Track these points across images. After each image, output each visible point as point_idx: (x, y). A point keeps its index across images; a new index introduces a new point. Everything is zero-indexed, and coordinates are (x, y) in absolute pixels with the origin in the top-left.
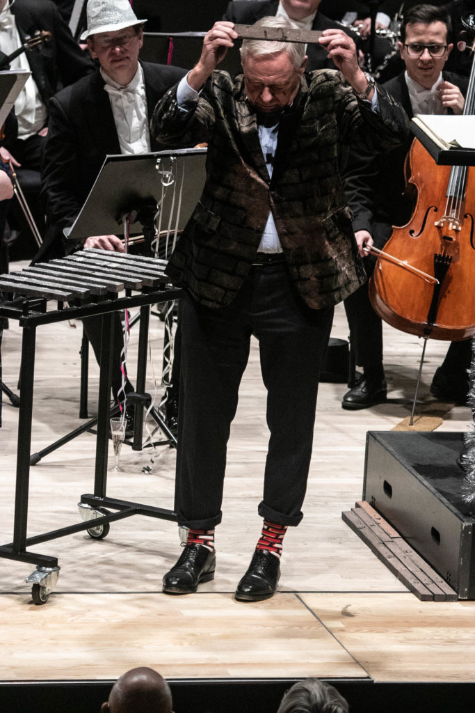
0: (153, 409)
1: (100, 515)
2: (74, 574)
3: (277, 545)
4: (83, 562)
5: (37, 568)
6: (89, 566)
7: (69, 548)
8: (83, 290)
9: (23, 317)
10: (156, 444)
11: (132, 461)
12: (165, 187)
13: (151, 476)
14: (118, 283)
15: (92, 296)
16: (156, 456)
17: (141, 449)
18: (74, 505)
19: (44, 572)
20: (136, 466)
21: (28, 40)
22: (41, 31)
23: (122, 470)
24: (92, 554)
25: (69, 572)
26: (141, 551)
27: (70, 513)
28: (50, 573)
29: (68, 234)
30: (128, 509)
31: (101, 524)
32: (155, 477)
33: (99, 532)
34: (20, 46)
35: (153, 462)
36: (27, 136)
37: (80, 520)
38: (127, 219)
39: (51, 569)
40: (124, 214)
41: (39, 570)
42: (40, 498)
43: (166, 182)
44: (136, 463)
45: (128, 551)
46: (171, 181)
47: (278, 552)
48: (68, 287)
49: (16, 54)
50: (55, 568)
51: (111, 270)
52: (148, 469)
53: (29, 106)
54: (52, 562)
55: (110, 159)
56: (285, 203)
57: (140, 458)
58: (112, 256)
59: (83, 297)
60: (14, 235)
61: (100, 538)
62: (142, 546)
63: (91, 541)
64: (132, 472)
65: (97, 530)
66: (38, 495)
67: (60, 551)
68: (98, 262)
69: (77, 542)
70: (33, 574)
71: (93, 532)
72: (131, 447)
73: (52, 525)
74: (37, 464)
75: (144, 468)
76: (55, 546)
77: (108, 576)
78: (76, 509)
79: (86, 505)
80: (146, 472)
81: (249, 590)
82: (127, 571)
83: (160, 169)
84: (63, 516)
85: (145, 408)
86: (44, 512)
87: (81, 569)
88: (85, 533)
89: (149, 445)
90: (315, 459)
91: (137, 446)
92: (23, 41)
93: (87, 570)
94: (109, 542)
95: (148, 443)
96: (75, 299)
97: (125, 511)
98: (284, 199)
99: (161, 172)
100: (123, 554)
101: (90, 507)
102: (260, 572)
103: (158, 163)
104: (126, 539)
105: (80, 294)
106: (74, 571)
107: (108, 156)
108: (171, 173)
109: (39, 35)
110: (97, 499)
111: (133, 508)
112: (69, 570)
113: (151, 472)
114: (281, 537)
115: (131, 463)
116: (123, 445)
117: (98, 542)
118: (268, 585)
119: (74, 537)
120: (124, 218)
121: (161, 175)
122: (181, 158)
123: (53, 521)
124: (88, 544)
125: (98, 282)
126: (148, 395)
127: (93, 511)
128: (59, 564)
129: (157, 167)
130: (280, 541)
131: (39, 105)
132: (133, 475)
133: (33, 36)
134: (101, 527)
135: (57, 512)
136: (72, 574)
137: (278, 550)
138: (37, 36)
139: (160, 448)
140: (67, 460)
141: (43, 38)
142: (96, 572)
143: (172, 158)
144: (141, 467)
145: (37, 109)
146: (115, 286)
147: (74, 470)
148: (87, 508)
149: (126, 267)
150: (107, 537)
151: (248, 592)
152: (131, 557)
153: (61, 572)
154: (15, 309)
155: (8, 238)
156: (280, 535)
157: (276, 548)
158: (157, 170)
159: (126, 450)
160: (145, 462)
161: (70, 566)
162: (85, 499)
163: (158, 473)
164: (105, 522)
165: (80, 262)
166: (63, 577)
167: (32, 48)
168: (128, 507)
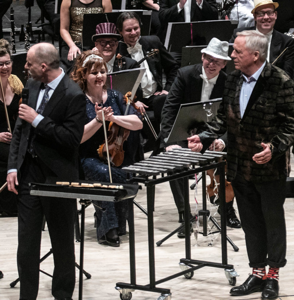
0: (211, 217)
1: (189, 267)
2: (179, 295)
3: (275, 275)
4: (183, 290)
5: (161, 294)
6: (185, 291)
7: (177, 283)
8: (172, 168)
9: (146, 182)
10: (213, 233)
11: (203, 241)
12: (209, 117)
13: (212, 247)
14: (188, 163)
15: (177, 170)
16: (214, 238)
17: (207, 236)
18: (177, 263)
19: (165, 296)
20: (205, 243)
21: (148, 53)
22: (154, 49)
23: (199, 246)
24: (186, 286)
25: (176, 295)
26: (208, 282)
27: (176, 267)
28: (167, 296)
29: (167, 141)
30: (202, 264)
31: (190, 272)
32: (214, 248)
33: (189, 275)
34: (143, 57)
35: (213, 241)
36: (149, 97)
37: (180, 270)
38: (193, 132)
39: (167, 295)
40: (191, 130)
41: (162, 295)
42: (162, 261)
43: (209, 114)
44: (205, 242)
45: (203, 283)
46: (211, 114)
47: (277, 278)
48: (165, 167)
49: (142, 61)
50: (169, 294)
51: (185, 157)
52: (211, 244)
53: (149, 84)
54: (167, 291)
55: (182, 106)
56: (244, 131)
57: (207, 239)
58: (185, 150)
59: (172, 171)
60: (145, 141)
61: (190, 278)
62: (209, 280)
63: (186, 280)
64: (204, 246)
65: (188, 275)
66: (162, 260)
67: (172, 285)
68: (179, 154)
69: (179, 281)
70: (159, 297)
71: (187, 276)
72: (202, 235)
73: (169, 273)
74: (161, 245)
75: (209, 244)
76: (170, 283)
77: (194, 295)
78: (178, 265)
79: (183, 264)
80: (210, 246)
81: (267, 296)
82: (202, 293)
83: (206, 109)
84: (173, 269)
85: (207, 217)
86: (164, 268)
87: (182, 293)
88: (183, 276)
89: (210, 234)
90: (288, 233)
91: (205, 234)
92: (145, 55)
93: (185, 293)
94: (194, 279)
95: (210, 232)
96: (169, 172)
97: (200, 265)
98: (245, 129)
99: (206, 110)
100: (200, 285)
101: (184, 264)
102: (270, 288)
103: (204, 107)
104: (202, 278)
105: (171, 169)
106: (179, 294)
107: (182, 105)
108: (210, 110)
109: (153, 51)
110: (187, 260)
111: (204, 263)
112: (177, 294)
113: (212, 245)
114: (277, 271)
115: (203, 242)
116: (199, 234)
117: (189, 280)
118: (275, 293)
119: (178, 279)
120: (191, 132)
121: (206, 111)
122: (215, 103)
123: (169, 272)
124: (185, 281)
125: (179, 163)
126: (208, 211)
127: (185, 266)
128: (171, 291)
129: (204, 108)
130: (277, 273)
131: (154, 82)
132: (204, 248)
133: (150, 52)
134: (190, 273)
135: (170, 267)
136: (177, 296)
137: (277, 277)
138: (152, 51)
139: (215, 234)
140: (174, 242)
141: (155, 52)
142: (188, 294)
143: (211, 104)
144: (207, 243)
145: (153, 84)
146: (187, 165)
147: (177, 247)
148: (183, 265)
149: (191, 155)
150: (193, 278)
151: (267, 297)
152: (204, 286)
153: (172, 295)
154: (142, 179)
155: (143, 143)
156: (276, 270)
157: (275, 276)
158: (204, 109)
159: (200, 236)
160: (209, 241)
161: (177, 292)
162: (182, 261)
163: (215, 246)
164: (192, 271)
165: (171, 155)
166: (174, 297)
167: (150, 57)
168: (202, 263)
